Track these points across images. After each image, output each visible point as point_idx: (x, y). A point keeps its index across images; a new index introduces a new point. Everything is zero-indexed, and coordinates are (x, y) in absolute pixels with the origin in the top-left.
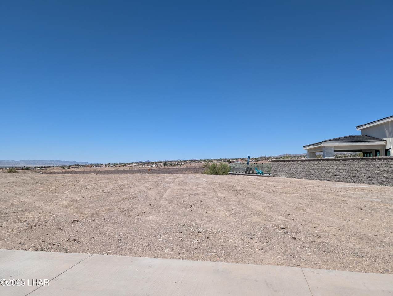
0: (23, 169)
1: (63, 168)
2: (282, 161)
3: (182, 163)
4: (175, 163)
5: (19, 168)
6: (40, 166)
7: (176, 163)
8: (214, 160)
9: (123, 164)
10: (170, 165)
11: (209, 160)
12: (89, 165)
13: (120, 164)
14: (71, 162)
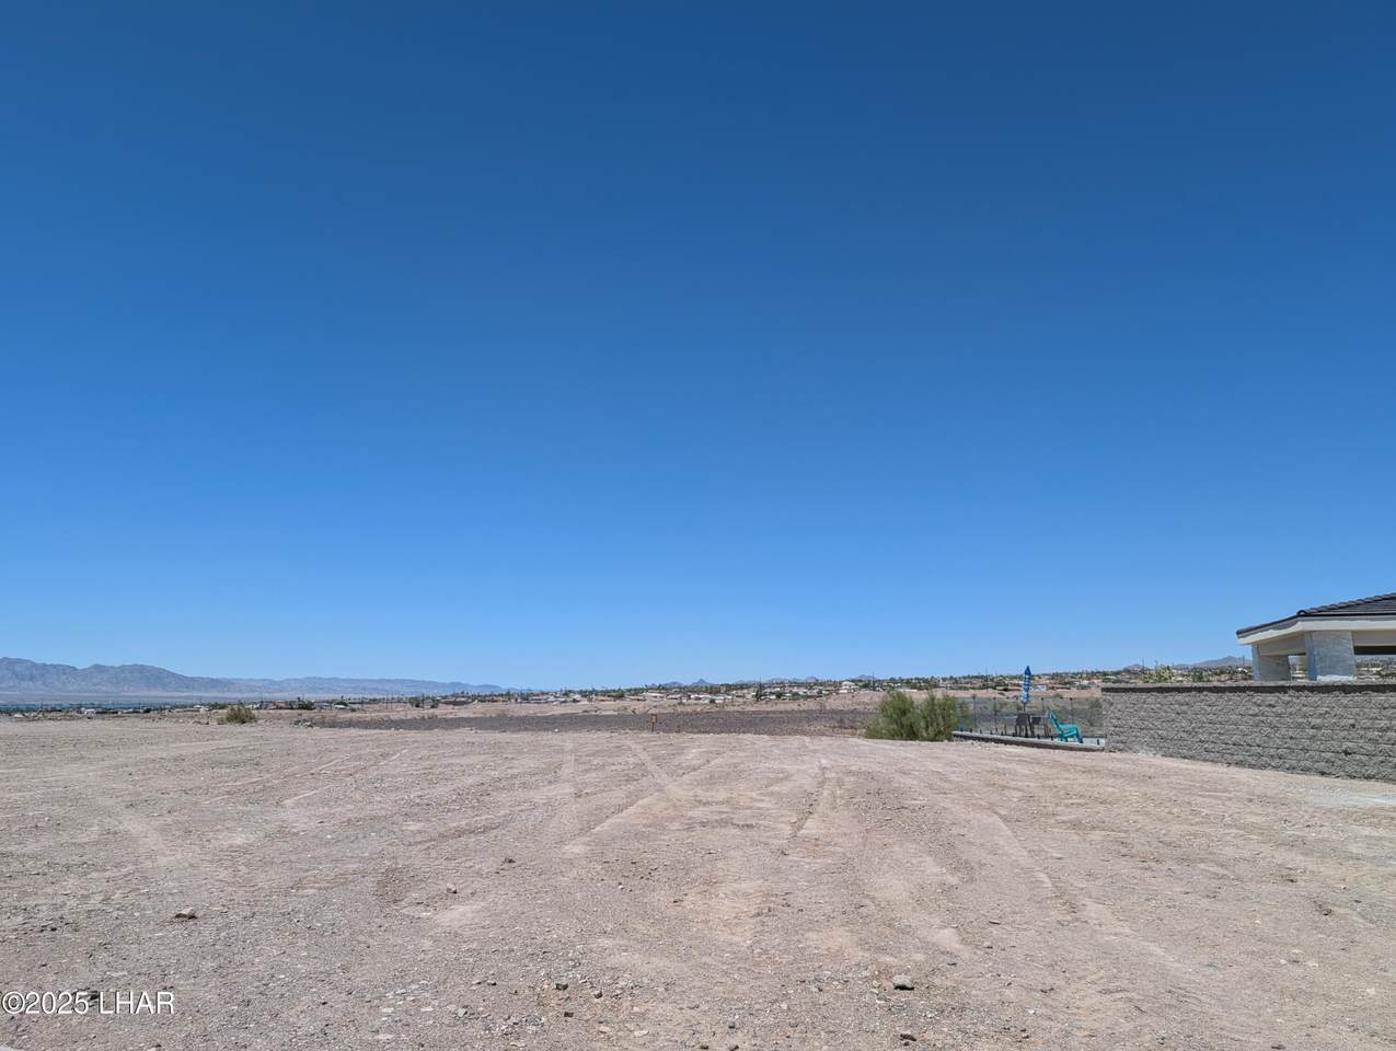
0: (292, 708)
1: (417, 706)
2: (1142, 690)
3: (820, 692)
4: (795, 690)
5: (283, 705)
6: (346, 697)
7: (801, 691)
8: (944, 680)
9: (614, 691)
10: (779, 696)
11: (926, 681)
12: (502, 695)
13: (606, 693)
14: (443, 685)
